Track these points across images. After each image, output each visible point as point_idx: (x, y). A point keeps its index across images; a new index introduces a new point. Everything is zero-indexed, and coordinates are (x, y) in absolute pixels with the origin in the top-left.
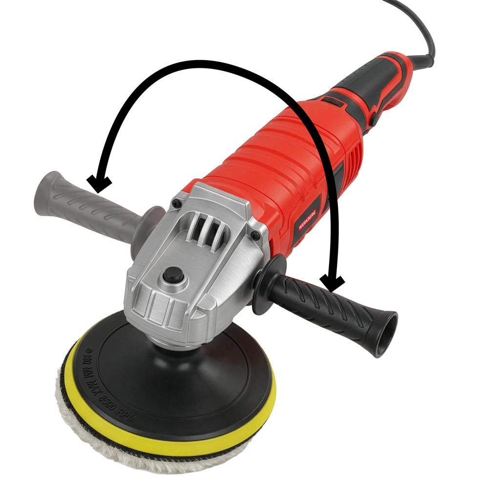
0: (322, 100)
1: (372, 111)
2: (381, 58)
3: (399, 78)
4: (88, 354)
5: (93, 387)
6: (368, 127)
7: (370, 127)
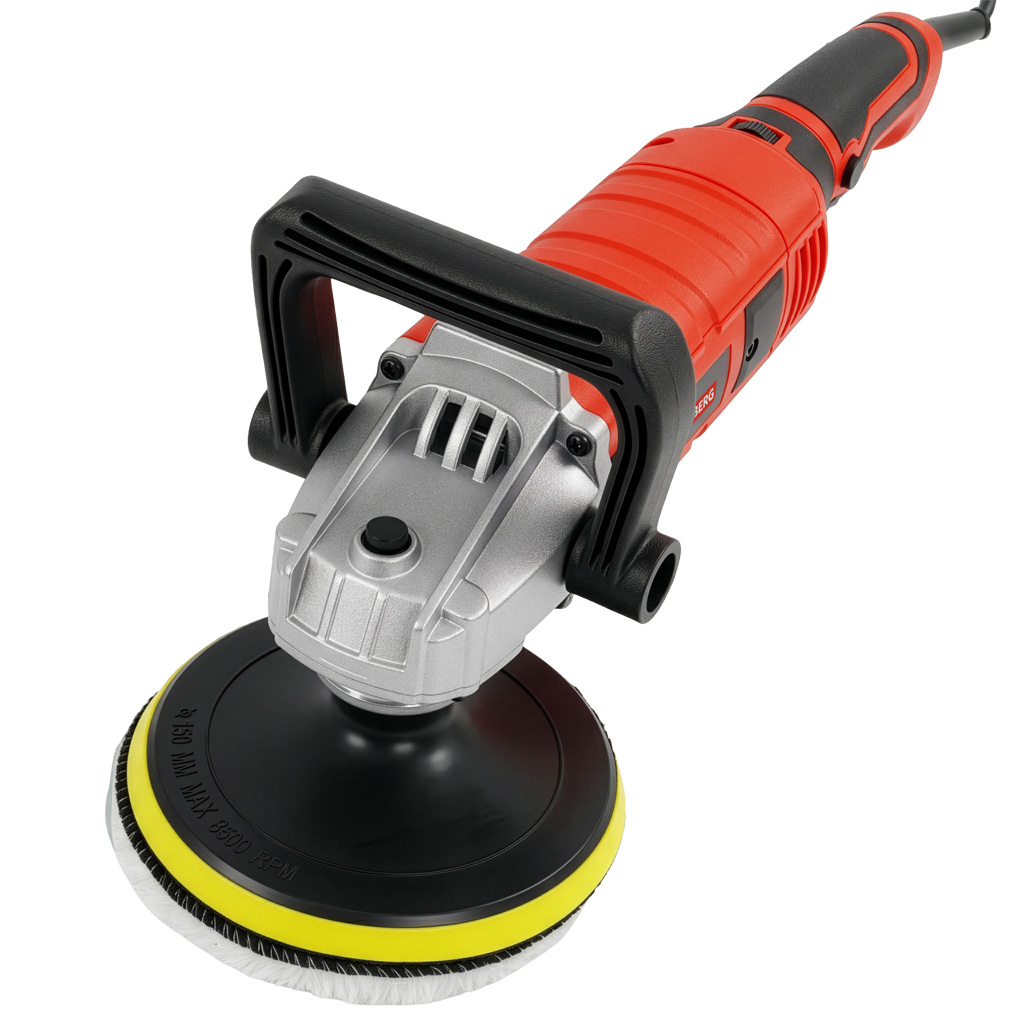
0: (732, 126)
1: (849, 153)
2: (869, 28)
3: (910, 76)
4: (183, 721)
5: (194, 798)
6: (838, 189)
7: (844, 189)
